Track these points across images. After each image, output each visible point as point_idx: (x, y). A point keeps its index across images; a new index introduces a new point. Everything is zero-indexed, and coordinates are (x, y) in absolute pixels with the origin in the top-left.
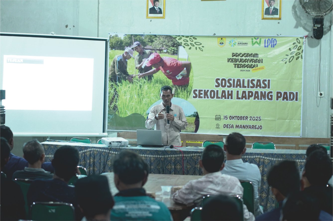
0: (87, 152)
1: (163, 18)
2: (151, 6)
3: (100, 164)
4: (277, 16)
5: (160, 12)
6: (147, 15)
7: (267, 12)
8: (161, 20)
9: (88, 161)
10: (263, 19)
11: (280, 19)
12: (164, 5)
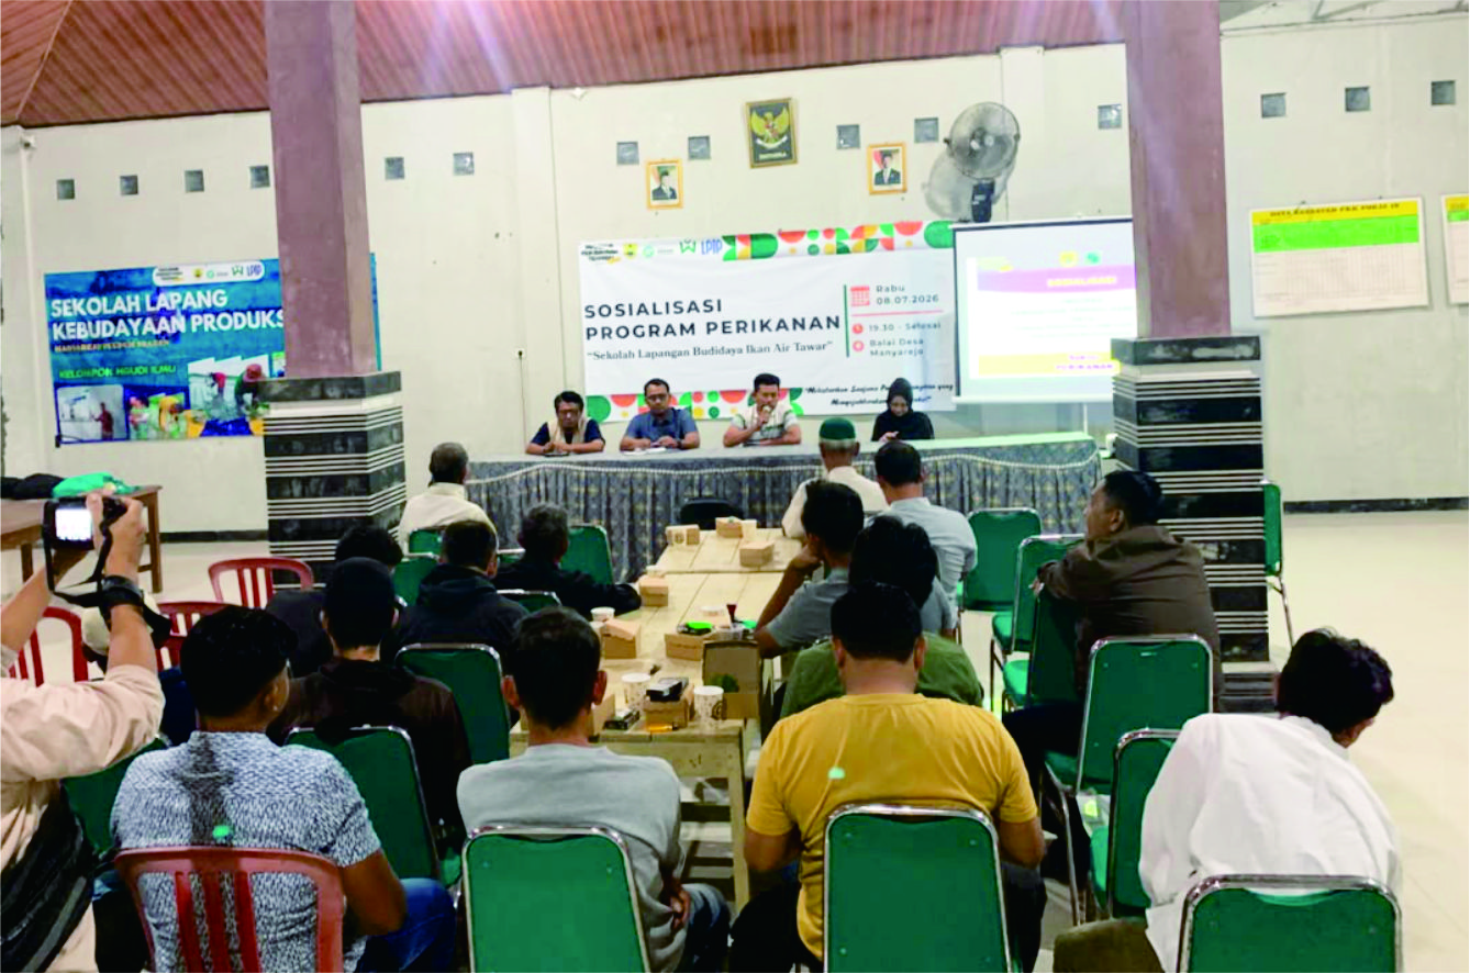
0: (530, 472)
1: (679, 206)
2: (654, 185)
3: (557, 492)
4: (899, 187)
5: (674, 196)
6: (649, 203)
7: (879, 179)
8: (674, 211)
9: (535, 490)
10: (873, 193)
11: (904, 191)
12: (680, 180)
